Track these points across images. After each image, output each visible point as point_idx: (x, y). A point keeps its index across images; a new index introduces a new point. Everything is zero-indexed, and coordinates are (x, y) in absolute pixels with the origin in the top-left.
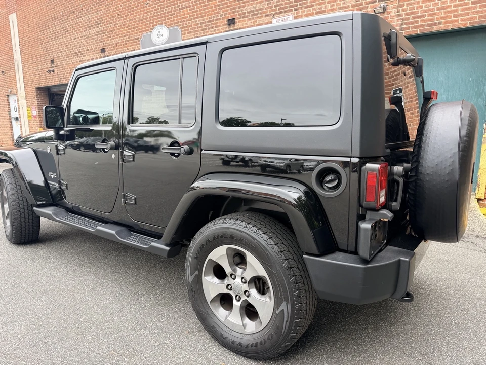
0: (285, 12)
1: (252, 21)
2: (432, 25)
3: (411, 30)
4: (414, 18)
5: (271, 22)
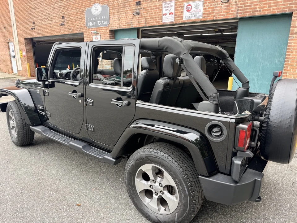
1: (151, 4)
2: (255, 11)
3: (243, 14)
4: (245, 6)
5: (162, 5)
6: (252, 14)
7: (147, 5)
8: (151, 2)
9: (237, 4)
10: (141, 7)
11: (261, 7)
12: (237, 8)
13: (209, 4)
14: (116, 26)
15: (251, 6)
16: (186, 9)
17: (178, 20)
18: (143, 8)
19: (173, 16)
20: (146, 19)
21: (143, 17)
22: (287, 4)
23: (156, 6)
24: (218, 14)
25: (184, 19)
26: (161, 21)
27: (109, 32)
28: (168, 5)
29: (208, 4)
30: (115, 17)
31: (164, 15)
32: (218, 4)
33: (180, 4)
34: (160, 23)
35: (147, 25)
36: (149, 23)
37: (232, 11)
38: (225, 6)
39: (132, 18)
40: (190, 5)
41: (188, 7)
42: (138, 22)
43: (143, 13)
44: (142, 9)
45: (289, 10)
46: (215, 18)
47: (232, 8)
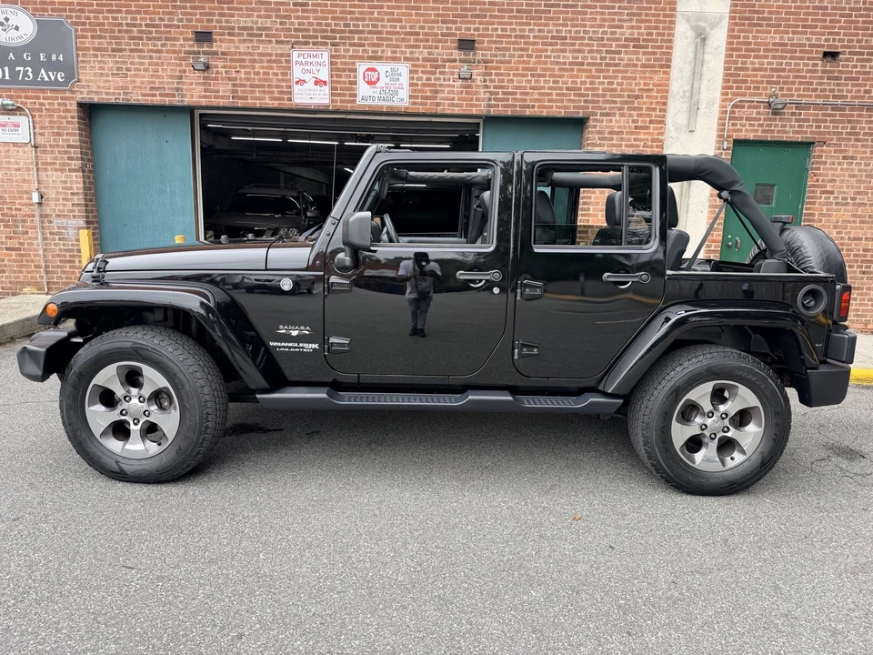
0: (314, 44)
1: (250, 45)
2: (524, 107)
3: (501, 109)
4: (504, 93)
5: (289, 55)
6: (518, 111)
7: (237, 47)
8: (252, 40)
9: (486, 87)
10: (214, 49)
11: (536, 100)
12: (488, 96)
13: (425, 76)
14: (107, 94)
15: (515, 94)
16: (364, 77)
17: (342, 101)
18: (223, 54)
19: (326, 89)
20: (234, 85)
21: (223, 79)
22: (580, 101)
23: (270, 55)
24: (447, 102)
25: (358, 103)
26: (289, 99)
27: (75, 107)
28: (309, 60)
29: (421, 75)
30: (105, 63)
31: (297, 83)
32: (444, 80)
33: (345, 62)
34: (286, 102)
35: (240, 103)
36: (246, 98)
37: (477, 99)
38: (462, 86)
39: (181, 77)
40: (373, 70)
41: (370, 73)
42: (206, 91)
43: (224, 67)
44: (218, 54)
45: (583, 113)
46: (439, 110)
47: (477, 93)
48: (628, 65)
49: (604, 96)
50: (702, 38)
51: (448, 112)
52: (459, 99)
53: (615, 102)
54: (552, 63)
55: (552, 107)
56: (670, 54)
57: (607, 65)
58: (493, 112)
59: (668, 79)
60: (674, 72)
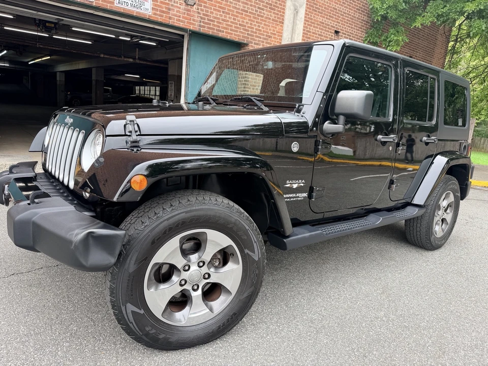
3: (206, 29)
6: (215, 33)
9: (199, 13)
11: (224, 28)
12: (199, 19)
15: (214, 21)
17: (103, 0)
22: (245, 34)
24: (176, 18)
25: (115, 4)
32: (174, 2)
37: (194, 20)
45: (247, 41)
46: (171, 22)
47: (193, 16)
48: (266, 18)
49: (256, 33)
50: (296, 12)
51: (177, 25)
52: (183, 17)
53: (260, 38)
54: (233, 7)
55: (232, 34)
56: (283, 16)
57: (258, 15)
58: (202, 30)
59: (282, 30)
60: (285, 26)
